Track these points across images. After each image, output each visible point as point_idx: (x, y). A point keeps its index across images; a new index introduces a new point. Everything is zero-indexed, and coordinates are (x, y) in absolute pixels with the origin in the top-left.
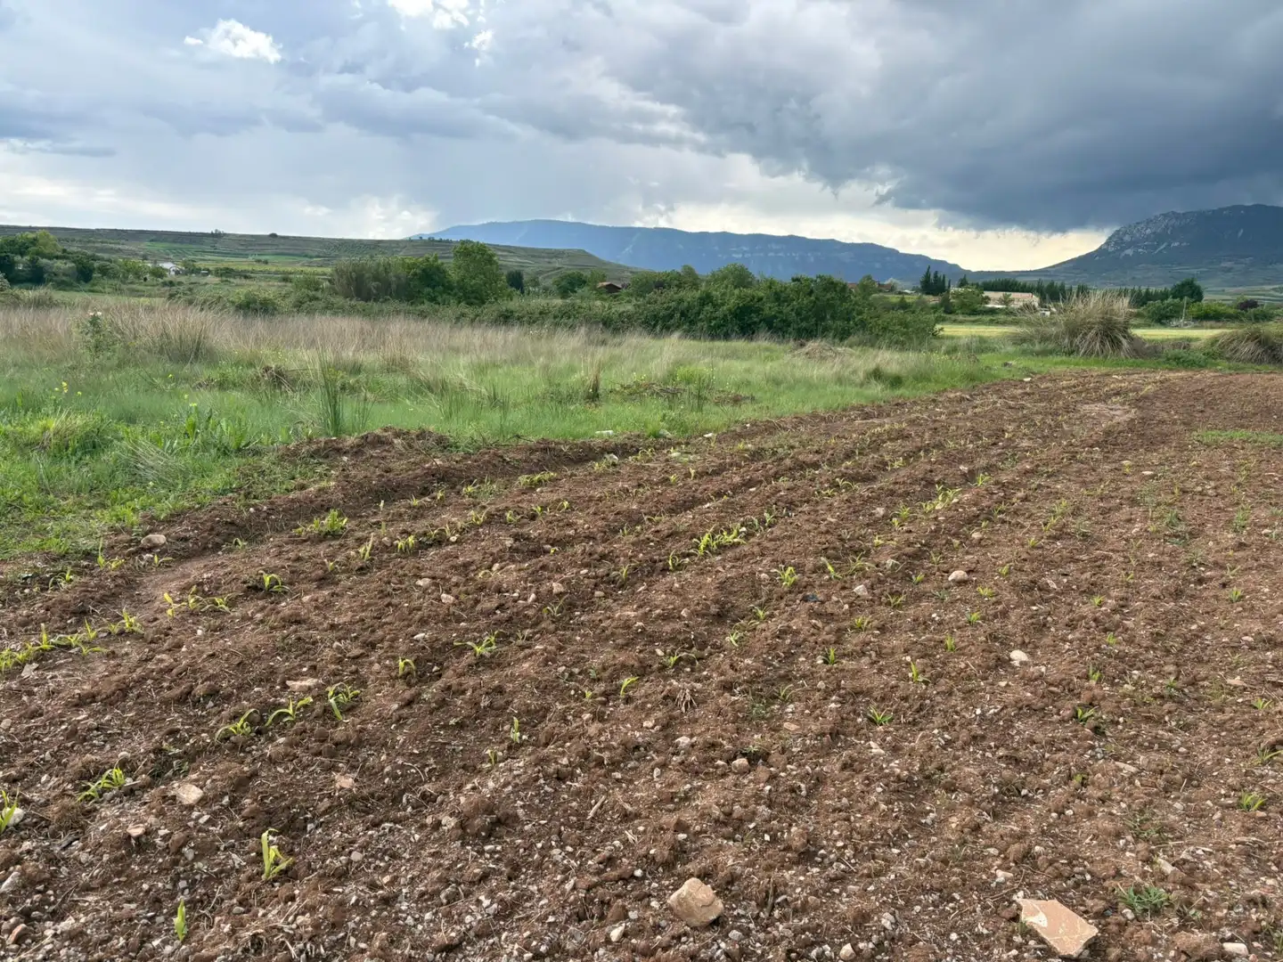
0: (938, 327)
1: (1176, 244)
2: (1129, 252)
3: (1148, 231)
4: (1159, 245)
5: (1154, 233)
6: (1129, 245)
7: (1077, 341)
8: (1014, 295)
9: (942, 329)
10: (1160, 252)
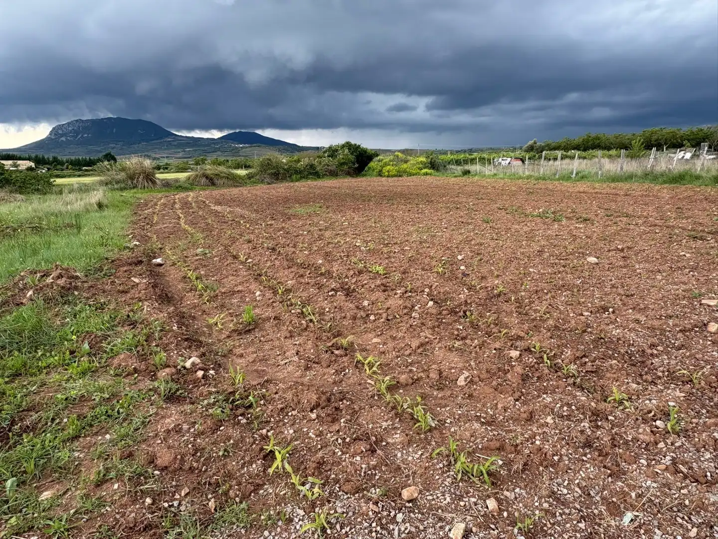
0: (52, 180)
1: (86, 135)
2: (63, 139)
3: (70, 129)
4: (77, 136)
5: (73, 129)
6: (62, 135)
7: (135, 182)
8: (19, 162)
9: (55, 181)
10: (79, 139)
